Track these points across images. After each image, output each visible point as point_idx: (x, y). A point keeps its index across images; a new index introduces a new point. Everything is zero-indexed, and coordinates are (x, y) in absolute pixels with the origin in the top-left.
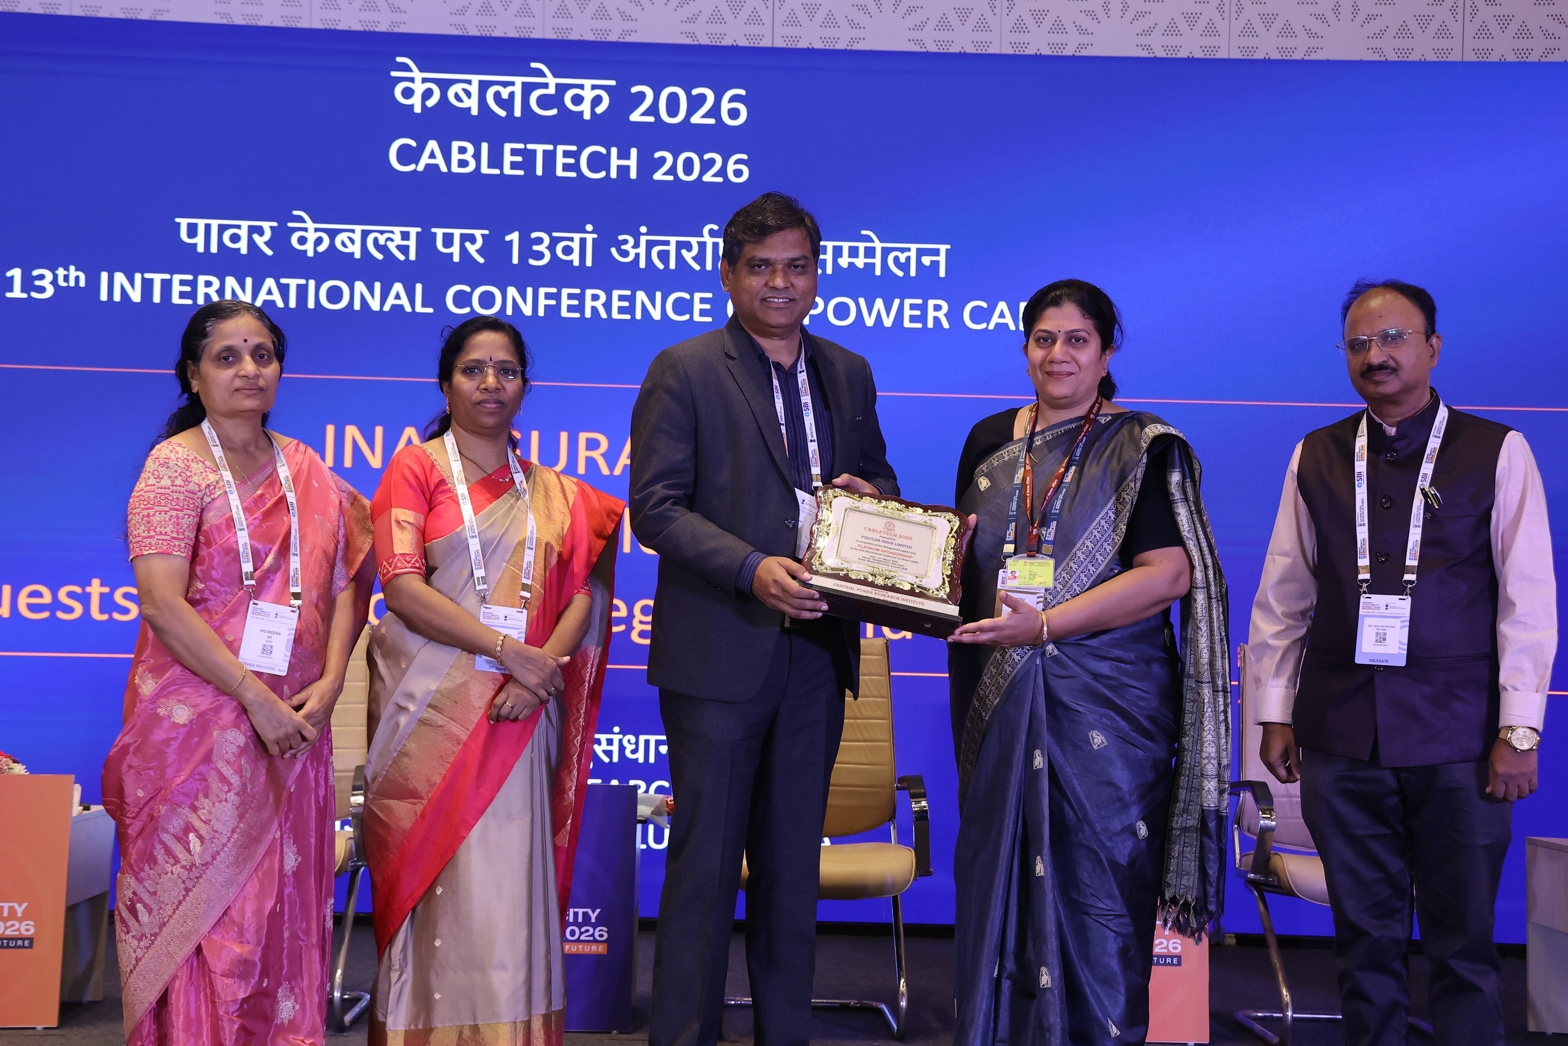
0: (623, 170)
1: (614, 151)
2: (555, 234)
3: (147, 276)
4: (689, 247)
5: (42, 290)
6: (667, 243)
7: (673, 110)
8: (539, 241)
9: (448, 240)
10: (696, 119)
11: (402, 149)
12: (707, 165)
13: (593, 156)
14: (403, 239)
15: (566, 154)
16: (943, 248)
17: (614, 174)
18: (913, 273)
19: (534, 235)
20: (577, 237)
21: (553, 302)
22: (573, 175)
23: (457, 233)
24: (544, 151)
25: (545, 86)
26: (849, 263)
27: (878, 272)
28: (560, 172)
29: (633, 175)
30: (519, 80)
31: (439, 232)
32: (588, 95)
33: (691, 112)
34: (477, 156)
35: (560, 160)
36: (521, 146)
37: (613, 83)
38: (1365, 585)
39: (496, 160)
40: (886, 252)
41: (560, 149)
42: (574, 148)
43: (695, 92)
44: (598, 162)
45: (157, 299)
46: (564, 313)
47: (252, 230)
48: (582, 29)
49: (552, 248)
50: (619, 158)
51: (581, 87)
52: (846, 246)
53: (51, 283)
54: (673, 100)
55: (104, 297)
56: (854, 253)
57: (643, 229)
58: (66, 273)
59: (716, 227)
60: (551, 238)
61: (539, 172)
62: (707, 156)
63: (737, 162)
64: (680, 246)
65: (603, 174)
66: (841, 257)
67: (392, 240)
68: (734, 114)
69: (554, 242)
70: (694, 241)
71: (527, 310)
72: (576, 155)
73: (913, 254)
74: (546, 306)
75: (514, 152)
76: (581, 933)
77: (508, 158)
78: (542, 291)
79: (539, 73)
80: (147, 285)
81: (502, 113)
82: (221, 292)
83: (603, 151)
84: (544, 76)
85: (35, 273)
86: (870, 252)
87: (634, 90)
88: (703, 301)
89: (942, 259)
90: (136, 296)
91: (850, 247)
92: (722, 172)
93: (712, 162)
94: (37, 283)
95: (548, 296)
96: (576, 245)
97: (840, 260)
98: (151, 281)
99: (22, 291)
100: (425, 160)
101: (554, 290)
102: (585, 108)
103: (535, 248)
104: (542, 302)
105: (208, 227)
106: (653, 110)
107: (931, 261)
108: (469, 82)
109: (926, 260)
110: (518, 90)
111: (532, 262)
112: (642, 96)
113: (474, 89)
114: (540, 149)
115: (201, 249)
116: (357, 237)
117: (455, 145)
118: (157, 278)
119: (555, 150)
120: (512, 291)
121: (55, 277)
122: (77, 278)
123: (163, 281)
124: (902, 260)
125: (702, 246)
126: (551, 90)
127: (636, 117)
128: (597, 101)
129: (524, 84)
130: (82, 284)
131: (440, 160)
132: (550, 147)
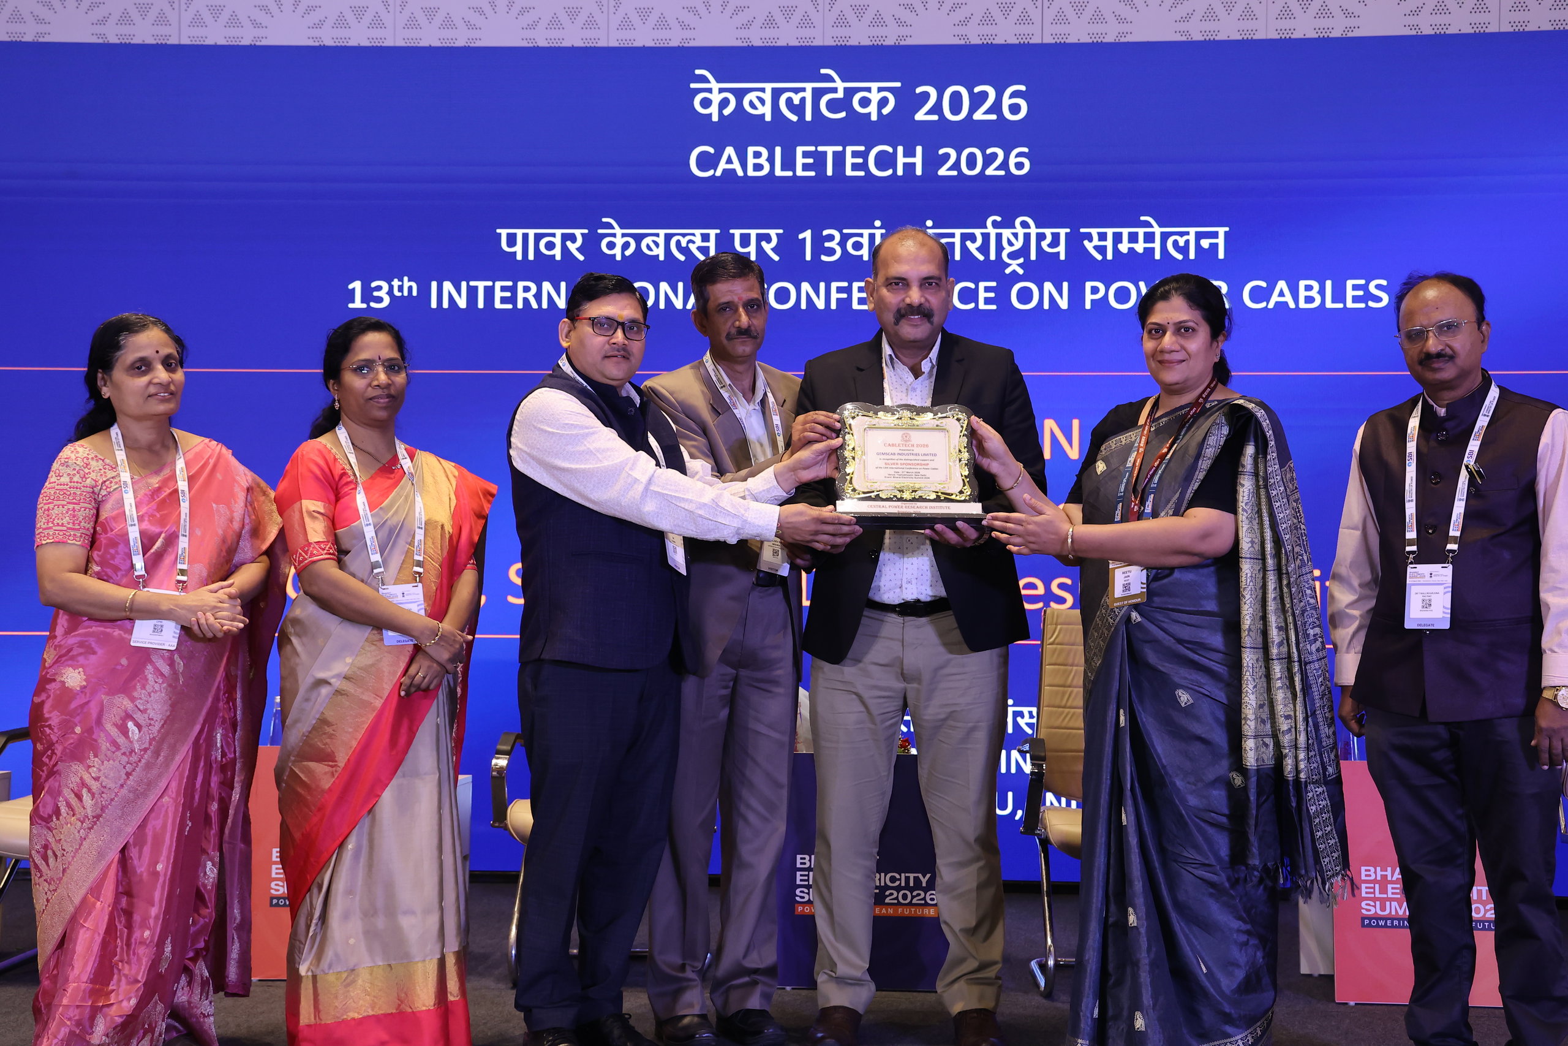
0: (909, 168)
1: (900, 149)
2: (845, 231)
3: (472, 283)
4: (973, 238)
5: (380, 300)
6: (952, 235)
7: (956, 108)
8: (831, 238)
9: (745, 240)
10: (978, 116)
11: (702, 156)
12: (989, 160)
13: (880, 156)
14: (703, 241)
15: (855, 154)
16: (1222, 231)
17: (900, 172)
18: (1192, 256)
19: (825, 232)
20: (866, 232)
21: (845, 296)
22: (862, 173)
23: (753, 233)
24: (834, 153)
25: (835, 90)
26: (1129, 248)
27: (1157, 256)
28: (849, 172)
29: (919, 172)
30: (809, 86)
31: (737, 233)
32: (875, 97)
33: (973, 109)
34: (771, 160)
35: (849, 160)
36: (812, 148)
37: (898, 84)
38: (1411, 556)
39: (789, 162)
40: (1165, 237)
41: (849, 149)
42: (862, 148)
43: (977, 90)
44: (888, 160)
45: (481, 305)
46: (855, 306)
47: (565, 238)
48: (860, 35)
49: (842, 244)
50: (905, 156)
51: (869, 90)
52: (1125, 232)
53: (387, 293)
54: (956, 99)
55: (434, 305)
56: (1133, 238)
57: (929, 223)
58: (400, 283)
59: (999, 219)
60: (842, 235)
61: (830, 172)
62: (989, 151)
63: (1019, 155)
64: (965, 237)
65: (890, 172)
66: (1121, 242)
67: (694, 242)
68: (1015, 109)
69: (845, 238)
70: (978, 232)
71: (820, 304)
72: (864, 155)
73: (1192, 238)
74: (838, 299)
75: (806, 155)
76: (913, 897)
77: (800, 161)
78: (834, 285)
79: (829, 79)
80: (472, 292)
81: (794, 118)
82: (538, 297)
83: (890, 149)
84: (833, 81)
85: (374, 285)
86: (1149, 238)
87: (919, 90)
88: (987, 289)
89: (1221, 241)
90: (462, 303)
91: (1130, 233)
92: (1004, 165)
93: (995, 156)
94: (376, 294)
95: (840, 290)
96: (865, 241)
97: (1120, 246)
98: (476, 288)
99: (362, 302)
100: (723, 165)
101: (845, 284)
102: (872, 110)
103: (827, 244)
104: (834, 296)
105: (525, 237)
106: (937, 109)
107: (1210, 244)
108: (763, 90)
109: (1205, 243)
110: (808, 95)
111: (824, 258)
112: (926, 96)
113: (767, 96)
114: (830, 150)
115: (519, 257)
116: (661, 240)
117: (751, 150)
118: (481, 285)
119: (844, 151)
120: (806, 286)
121: (391, 287)
122: (410, 288)
123: (486, 287)
124: (1182, 243)
125: (986, 237)
126: (840, 94)
127: (920, 116)
128: (883, 102)
129: (814, 89)
130: (415, 293)
131: (736, 165)
132: (840, 148)
